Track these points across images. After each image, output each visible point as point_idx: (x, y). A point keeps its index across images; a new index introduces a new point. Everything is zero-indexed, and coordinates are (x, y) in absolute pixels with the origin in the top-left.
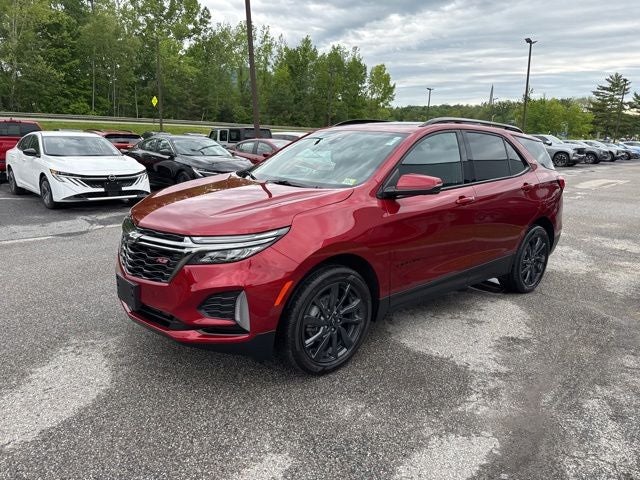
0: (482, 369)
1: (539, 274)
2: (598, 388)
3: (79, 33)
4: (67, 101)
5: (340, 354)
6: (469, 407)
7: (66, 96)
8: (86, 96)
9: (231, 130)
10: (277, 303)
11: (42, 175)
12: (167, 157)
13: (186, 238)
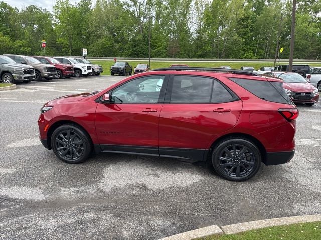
3: (256, 20)
4: (243, 53)
5: (73, 159)
7: (244, 50)
8: (253, 50)
10: (45, 131)
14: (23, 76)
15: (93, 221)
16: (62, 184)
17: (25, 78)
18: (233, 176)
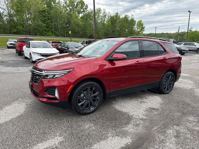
0: (137, 117)
1: (171, 88)
2: (175, 126)
3: (50, 13)
4: (46, 32)
5: (91, 109)
6: (127, 129)
7: (46, 31)
8: (51, 31)
9: (89, 41)
10: (68, 92)
11: (30, 53)
12: (67, 49)
13: (43, 71)
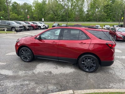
3: (112, 6)
4: (106, 19)
8: (110, 18)
10: (17, 49)
14: (19, 29)
15: (27, 85)
16: (20, 70)
17: (20, 29)
18: (87, 70)
